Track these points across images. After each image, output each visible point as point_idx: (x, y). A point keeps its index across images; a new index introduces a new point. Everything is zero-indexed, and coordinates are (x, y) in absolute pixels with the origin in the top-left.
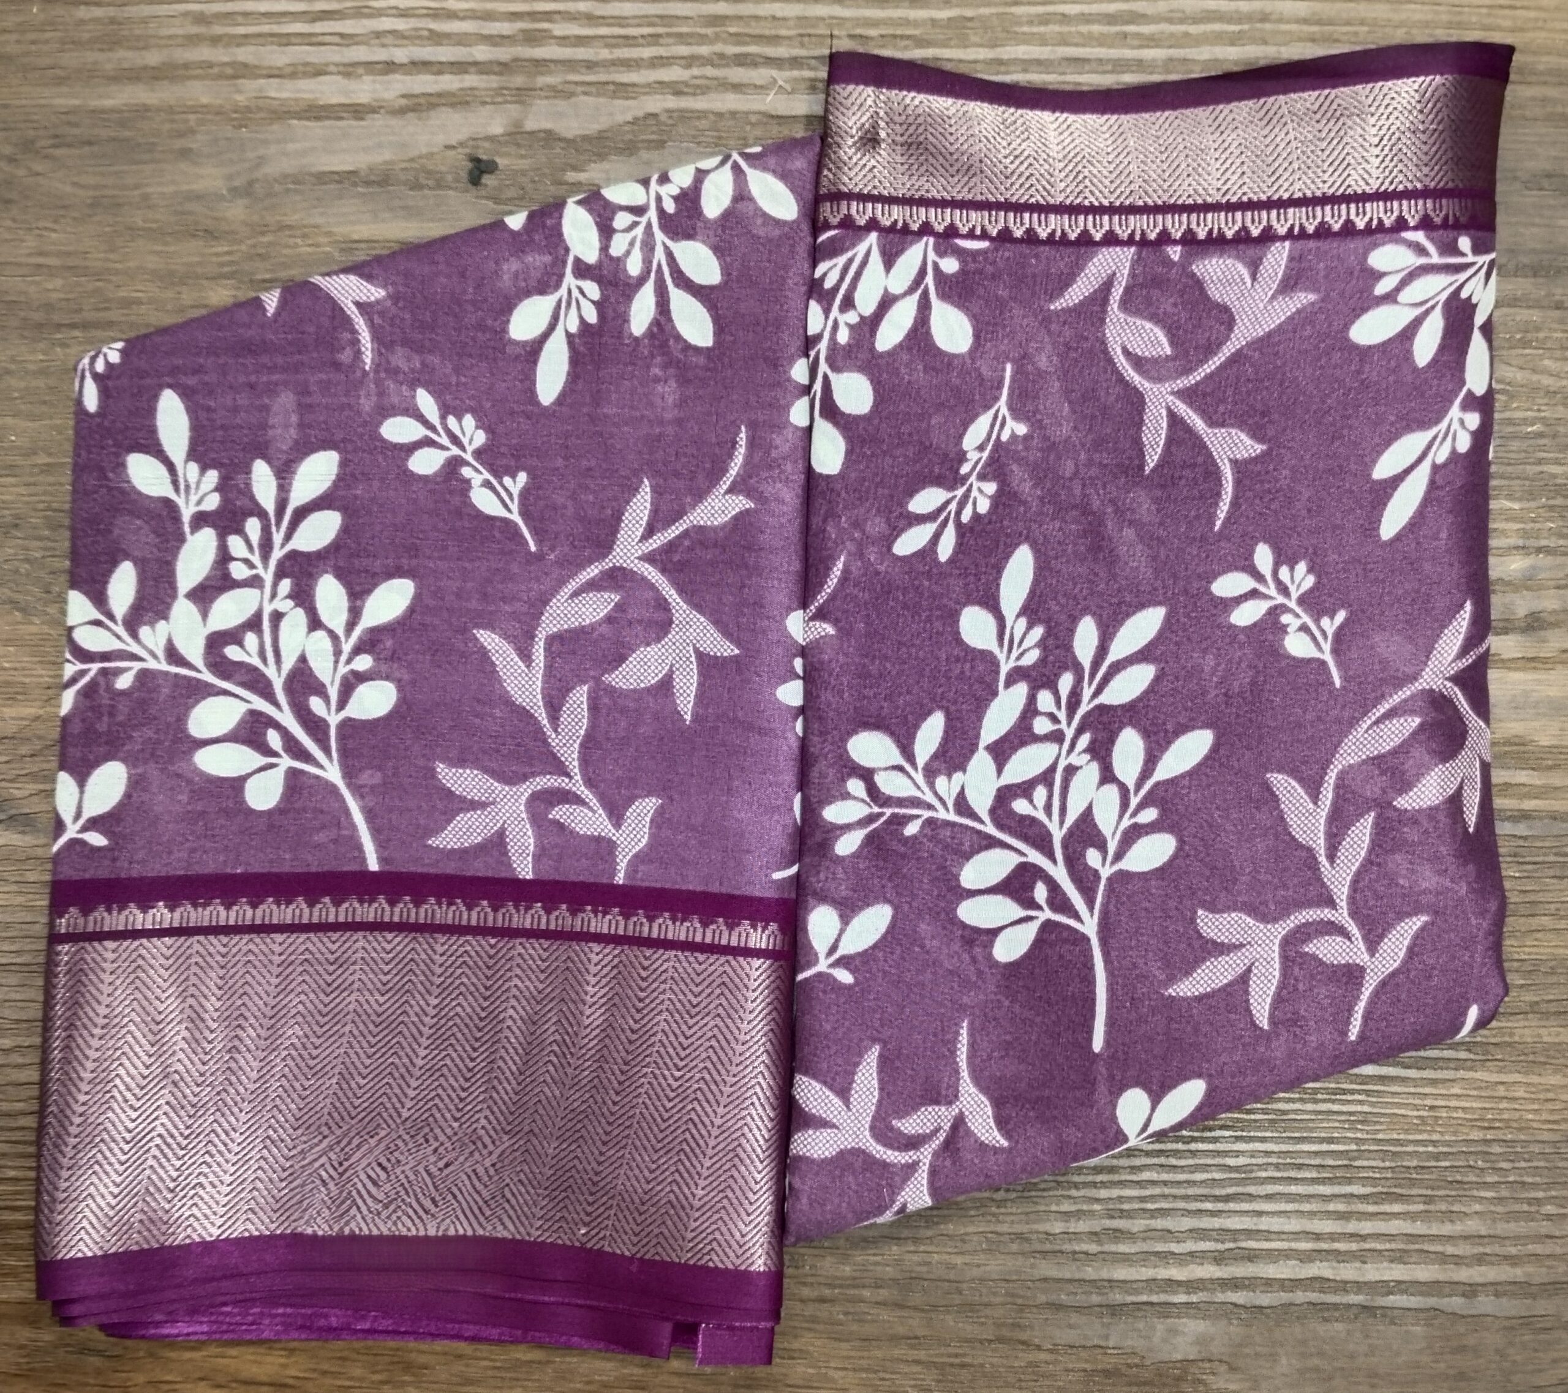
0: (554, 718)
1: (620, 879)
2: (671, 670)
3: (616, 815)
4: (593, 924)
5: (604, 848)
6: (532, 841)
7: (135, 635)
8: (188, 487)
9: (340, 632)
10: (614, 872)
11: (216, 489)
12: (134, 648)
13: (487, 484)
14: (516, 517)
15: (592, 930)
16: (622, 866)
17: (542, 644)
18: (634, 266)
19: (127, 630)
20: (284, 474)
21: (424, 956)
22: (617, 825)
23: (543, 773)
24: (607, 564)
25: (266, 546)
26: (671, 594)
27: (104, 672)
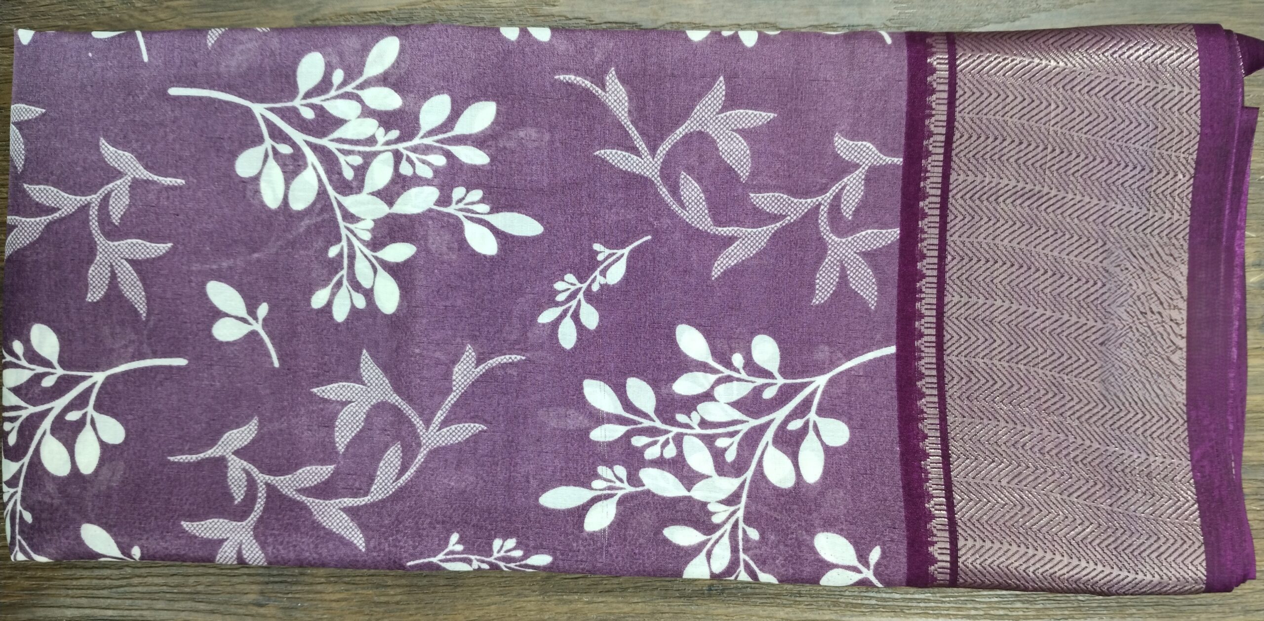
0: (775, 218)
1: (899, 161)
2: (735, 131)
3: (848, 167)
4: (935, 180)
5: (874, 175)
6: (869, 231)
7: (718, 527)
8: (610, 488)
9: (713, 378)
10: (894, 165)
11: (611, 468)
12: (728, 527)
13: (603, 273)
14: (626, 251)
15: (940, 180)
16: (889, 160)
17: (720, 229)
18: (440, 161)
19: (715, 532)
20: (599, 418)
21: (963, 310)
22: (857, 166)
23: (817, 226)
24: (658, 181)
25: (652, 432)
26: (680, 132)
27: (745, 551)
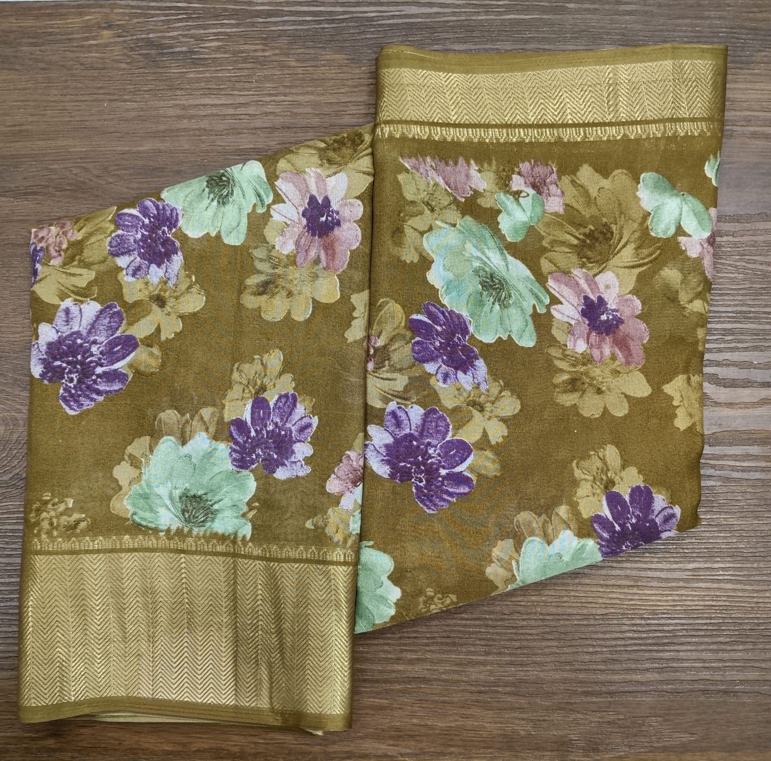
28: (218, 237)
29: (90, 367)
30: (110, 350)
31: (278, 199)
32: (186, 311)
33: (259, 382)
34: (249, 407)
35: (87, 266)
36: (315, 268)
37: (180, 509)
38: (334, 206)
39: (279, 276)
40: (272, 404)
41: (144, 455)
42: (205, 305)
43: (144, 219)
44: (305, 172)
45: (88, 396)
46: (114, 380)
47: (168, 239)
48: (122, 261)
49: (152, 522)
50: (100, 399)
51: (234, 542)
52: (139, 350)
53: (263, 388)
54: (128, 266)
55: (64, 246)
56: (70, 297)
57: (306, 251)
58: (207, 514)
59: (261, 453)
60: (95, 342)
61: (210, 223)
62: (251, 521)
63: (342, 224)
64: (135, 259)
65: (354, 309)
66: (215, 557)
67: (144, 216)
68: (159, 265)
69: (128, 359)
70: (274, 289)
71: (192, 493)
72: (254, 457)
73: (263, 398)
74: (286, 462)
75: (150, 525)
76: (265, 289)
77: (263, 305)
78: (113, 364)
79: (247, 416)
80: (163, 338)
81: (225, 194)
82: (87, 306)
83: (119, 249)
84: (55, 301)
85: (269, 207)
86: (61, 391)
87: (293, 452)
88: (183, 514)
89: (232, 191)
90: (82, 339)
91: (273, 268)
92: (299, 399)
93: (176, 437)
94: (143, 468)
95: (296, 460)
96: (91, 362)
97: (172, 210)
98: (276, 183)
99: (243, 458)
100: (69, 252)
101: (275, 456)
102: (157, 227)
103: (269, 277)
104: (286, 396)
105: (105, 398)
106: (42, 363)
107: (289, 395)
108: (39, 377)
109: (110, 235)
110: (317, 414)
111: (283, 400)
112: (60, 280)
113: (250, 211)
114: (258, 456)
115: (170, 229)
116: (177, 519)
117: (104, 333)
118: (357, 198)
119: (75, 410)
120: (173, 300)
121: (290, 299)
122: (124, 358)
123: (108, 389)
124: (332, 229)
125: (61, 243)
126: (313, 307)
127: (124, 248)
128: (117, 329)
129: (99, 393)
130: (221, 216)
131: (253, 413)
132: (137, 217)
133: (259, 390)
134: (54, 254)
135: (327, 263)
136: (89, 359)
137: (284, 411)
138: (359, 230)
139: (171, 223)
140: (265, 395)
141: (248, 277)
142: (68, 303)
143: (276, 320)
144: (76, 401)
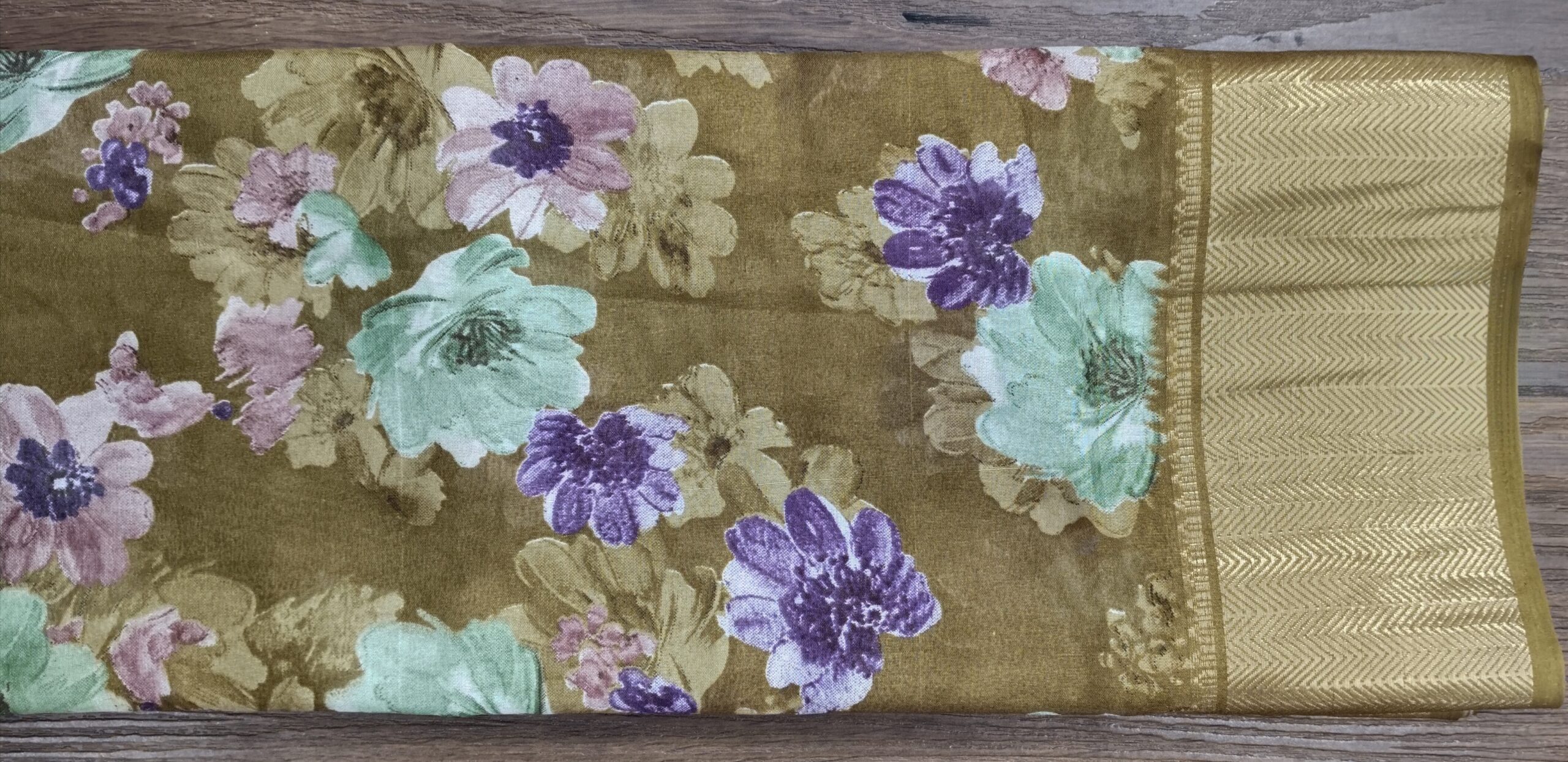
28: (584, 339)
29: (848, 580)
30: (815, 543)
31: (501, 224)
32: (730, 400)
33: (856, 257)
34: (904, 273)
35: (656, 583)
36: (632, 151)
37: (1112, 405)
38: (509, 113)
39: (650, 222)
40: (897, 230)
41: (1017, 476)
42: (716, 364)
43: (564, 480)
44: (445, 173)
45: (904, 583)
46: (873, 534)
47: (599, 433)
48: (647, 519)
49: (1144, 458)
50: (909, 560)
51: (1169, 295)
52: (813, 488)
53: (868, 247)
54: (656, 507)
55: (618, 628)
56: (714, 617)
57: (598, 169)
58: (1117, 352)
59: (994, 246)
60: (800, 571)
61: (559, 356)
62: (1126, 261)
63: (542, 98)
64: (640, 494)
65: (705, 69)
66: (1203, 332)
67: (559, 480)
68: (651, 450)
69: (831, 508)
70: (675, 232)
71: (1083, 381)
72: (1001, 258)
73: (886, 246)
74: (1009, 195)
75: (1149, 462)
76: (676, 248)
77: (708, 251)
78: (841, 537)
79: (923, 276)
80: (788, 443)
81: (498, 327)
82: (732, 587)
83: (624, 523)
84: (723, 648)
85: (517, 243)
86: (896, 633)
87: (989, 183)
88: (1122, 397)
89: (491, 313)
90: (795, 595)
91: (635, 233)
92: (887, 176)
93: (976, 415)
94: (1043, 479)
95: (1005, 176)
96: (838, 577)
97: (542, 429)
98: (469, 229)
99: (1004, 280)
100: (629, 619)
101: (998, 217)
102: (577, 456)
103: (653, 243)
104: (880, 201)
105: (907, 552)
106: (844, 672)
107: (878, 195)
108: (871, 680)
109: (598, 541)
110: (915, 137)
111: (889, 207)
112: (684, 638)
113: (528, 280)
114: (999, 250)
115: (579, 430)
116: (1132, 411)
117: (784, 554)
118: (489, 68)
119: (932, 608)
120: (713, 425)
121: (693, 200)
122: (829, 516)
123: (890, 546)
124: (554, 118)
125: (612, 636)
126: (708, 154)
127: (621, 515)
128: (775, 529)
129: (898, 564)
130: (542, 335)
131: (916, 265)
132: (561, 493)
133: (872, 255)
134: (632, 650)
135: (621, 126)
136: (834, 582)
137: (911, 204)
138: (550, 63)
139: (568, 430)
140: (880, 242)
141: (655, 282)
142: (725, 622)
143: (736, 227)
144: (915, 605)
